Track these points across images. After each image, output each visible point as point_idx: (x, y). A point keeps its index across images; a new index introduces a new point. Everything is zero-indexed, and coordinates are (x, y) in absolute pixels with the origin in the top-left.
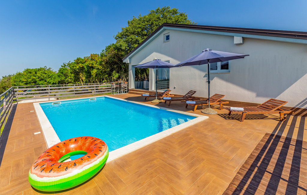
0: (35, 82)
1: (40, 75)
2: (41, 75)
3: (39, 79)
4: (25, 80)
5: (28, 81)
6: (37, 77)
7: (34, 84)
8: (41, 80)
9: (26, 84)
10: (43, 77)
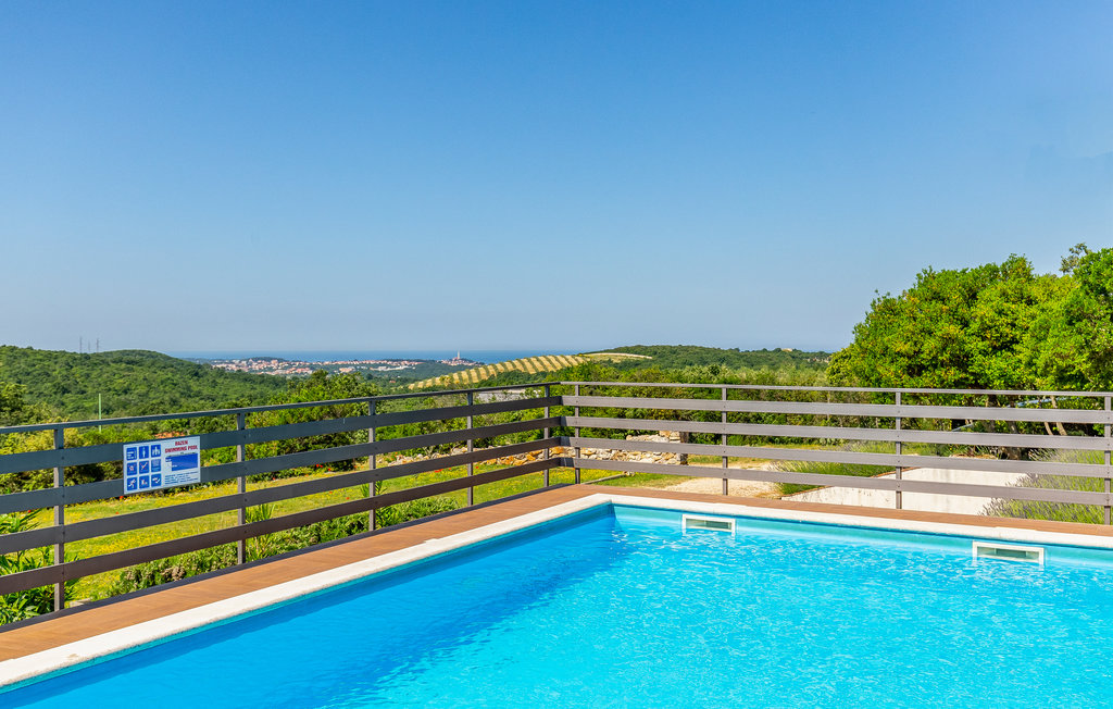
0: (961, 361)
1: (992, 313)
2: (1000, 313)
3: (984, 339)
4: (906, 348)
5: (920, 352)
6: (974, 326)
7: (953, 374)
8: (1001, 348)
9: (915, 370)
10: (1013, 325)
